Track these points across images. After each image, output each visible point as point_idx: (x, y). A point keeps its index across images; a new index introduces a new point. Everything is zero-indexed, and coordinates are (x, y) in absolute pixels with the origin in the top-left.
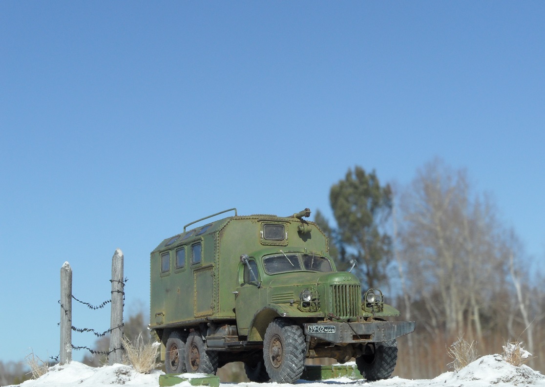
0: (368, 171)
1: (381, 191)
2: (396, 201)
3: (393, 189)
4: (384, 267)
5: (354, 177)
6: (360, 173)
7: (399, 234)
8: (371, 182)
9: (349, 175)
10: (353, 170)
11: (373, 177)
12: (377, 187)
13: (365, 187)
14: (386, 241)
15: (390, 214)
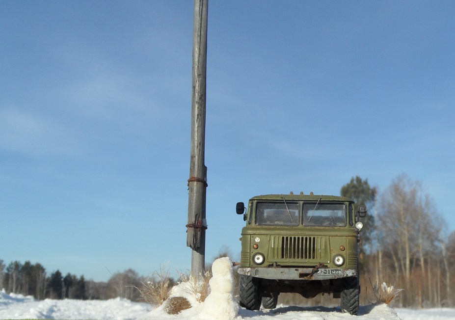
0: (363, 179)
1: (370, 192)
2: (378, 197)
3: (377, 190)
4: (370, 233)
5: (355, 182)
6: (359, 180)
7: (379, 216)
8: (365, 186)
9: (352, 181)
10: (355, 178)
11: (366, 183)
12: (368, 189)
13: (361, 188)
14: (371, 219)
15: (374, 205)
